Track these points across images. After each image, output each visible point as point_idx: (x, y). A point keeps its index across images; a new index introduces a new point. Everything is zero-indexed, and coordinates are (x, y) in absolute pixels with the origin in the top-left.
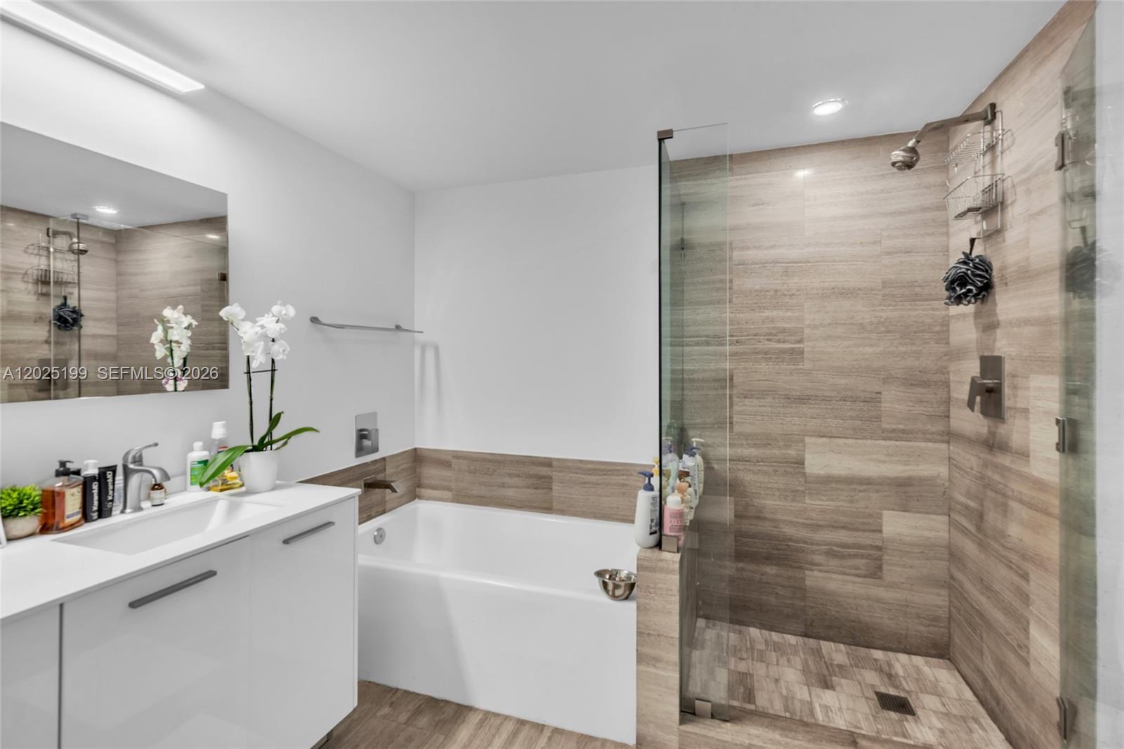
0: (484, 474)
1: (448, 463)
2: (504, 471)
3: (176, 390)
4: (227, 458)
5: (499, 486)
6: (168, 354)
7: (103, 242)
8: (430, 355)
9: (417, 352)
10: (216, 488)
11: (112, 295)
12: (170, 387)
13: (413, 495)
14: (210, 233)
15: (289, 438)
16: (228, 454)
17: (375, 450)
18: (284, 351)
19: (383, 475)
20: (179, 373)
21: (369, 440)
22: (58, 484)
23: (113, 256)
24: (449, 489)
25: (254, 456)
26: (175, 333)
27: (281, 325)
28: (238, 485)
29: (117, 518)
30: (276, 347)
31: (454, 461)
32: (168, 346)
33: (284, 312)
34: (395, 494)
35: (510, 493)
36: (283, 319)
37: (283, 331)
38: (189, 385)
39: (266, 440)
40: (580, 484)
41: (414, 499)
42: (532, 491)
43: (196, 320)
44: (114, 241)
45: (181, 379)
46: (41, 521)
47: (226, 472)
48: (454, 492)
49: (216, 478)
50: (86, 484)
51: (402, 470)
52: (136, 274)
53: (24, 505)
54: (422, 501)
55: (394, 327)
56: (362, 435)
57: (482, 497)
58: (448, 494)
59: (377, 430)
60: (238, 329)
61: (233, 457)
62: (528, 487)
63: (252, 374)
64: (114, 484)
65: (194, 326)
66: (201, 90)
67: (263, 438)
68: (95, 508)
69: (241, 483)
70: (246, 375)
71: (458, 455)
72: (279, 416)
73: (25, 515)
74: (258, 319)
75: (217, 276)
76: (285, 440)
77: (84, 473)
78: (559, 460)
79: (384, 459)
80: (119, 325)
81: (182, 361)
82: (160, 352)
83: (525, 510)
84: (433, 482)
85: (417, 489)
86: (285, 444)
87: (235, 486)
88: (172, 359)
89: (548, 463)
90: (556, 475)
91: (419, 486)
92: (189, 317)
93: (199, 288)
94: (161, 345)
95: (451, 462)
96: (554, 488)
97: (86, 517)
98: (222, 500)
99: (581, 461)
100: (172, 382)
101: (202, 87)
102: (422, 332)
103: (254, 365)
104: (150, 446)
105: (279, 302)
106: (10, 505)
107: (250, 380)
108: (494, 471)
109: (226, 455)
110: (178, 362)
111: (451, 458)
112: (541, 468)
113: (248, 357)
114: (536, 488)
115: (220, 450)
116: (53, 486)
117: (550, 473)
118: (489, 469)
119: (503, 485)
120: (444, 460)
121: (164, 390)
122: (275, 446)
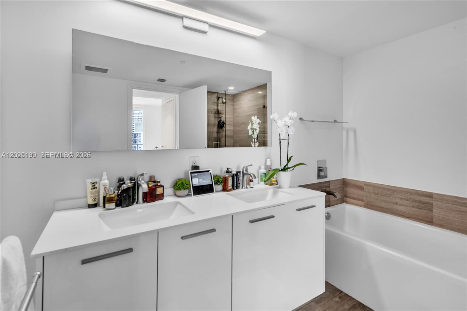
0: (384, 196)
1: (361, 187)
2: (397, 196)
3: (255, 146)
4: (272, 173)
5: (393, 204)
6: (253, 133)
7: (230, 99)
8: (351, 134)
9: (344, 133)
10: (268, 184)
11: (232, 116)
12: (253, 145)
13: (343, 201)
14: (259, 91)
15: (295, 167)
16: (273, 171)
17: (326, 177)
18: (293, 131)
19: (329, 188)
20: (256, 140)
21: (323, 172)
22: (227, 175)
23: (232, 103)
24: (362, 200)
25: (282, 173)
26: (255, 126)
27: (291, 121)
28: (276, 184)
29: (240, 190)
30: (289, 129)
31: (365, 187)
32: (253, 130)
33: (293, 115)
34: (336, 199)
35: (401, 208)
36: (292, 118)
37: (292, 123)
38: (259, 145)
39: (286, 168)
40: (456, 211)
41: (343, 203)
42: (417, 210)
43: (261, 121)
44: (232, 98)
45: (256, 143)
46: (223, 187)
47: (272, 178)
48: (366, 203)
49: (269, 180)
50: (233, 176)
51: (338, 187)
52: (238, 109)
53: (219, 181)
54: (347, 204)
55: (333, 121)
56: (320, 170)
57: (383, 208)
58: (363, 203)
59: (327, 168)
60: (276, 123)
61: (275, 172)
62: (413, 207)
63: (281, 141)
64: (240, 178)
65: (260, 123)
66: (265, 33)
67: (285, 166)
68: (235, 185)
69: (276, 183)
70: (279, 141)
71: (367, 184)
72: (291, 158)
73: (219, 184)
74: (283, 118)
75: (262, 106)
76: (293, 168)
77: (232, 173)
78: (438, 194)
79: (329, 181)
80: (234, 126)
81: (257, 136)
82: (250, 133)
83: (411, 220)
84: (353, 196)
85: (345, 198)
86: (293, 169)
87: (275, 184)
88: (254, 135)
89: (430, 195)
90: (435, 203)
91: (346, 197)
92: (259, 120)
93: (257, 111)
94: (251, 130)
95: (363, 187)
96: (434, 210)
97: (233, 188)
98: (271, 189)
99: (457, 197)
100: (254, 143)
101: (265, 32)
102: (348, 123)
103: (282, 137)
104: (250, 165)
105: (291, 111)
106: (216, 180)
107: (281, 143)
108: (390, 195)
109: (272, 172)
110: (256, 137)
111: (363, 185)
112: (424, 198)
113: (280, 133)
114: (420, 209)
115: (269, 170)
116: (225, 176)
117: (431, 202)
118: (387, 193)
119: (396, 204)
120: (359, 186)
121: (251, 146)
122: (289, 170)
